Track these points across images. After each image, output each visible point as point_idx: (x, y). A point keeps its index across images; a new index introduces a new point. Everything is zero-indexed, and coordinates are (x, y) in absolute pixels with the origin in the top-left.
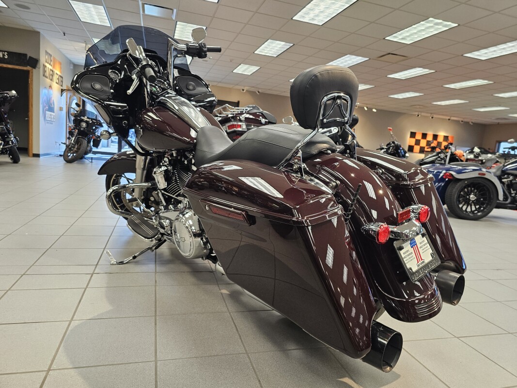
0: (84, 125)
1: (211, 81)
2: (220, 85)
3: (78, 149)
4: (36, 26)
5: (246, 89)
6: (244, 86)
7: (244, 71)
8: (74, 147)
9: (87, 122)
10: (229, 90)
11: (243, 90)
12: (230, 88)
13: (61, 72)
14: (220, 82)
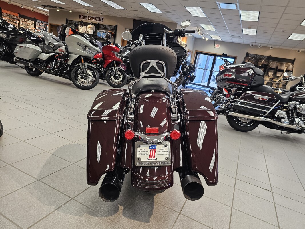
0: (185, 69)
1: (274, 45)
2: (281, 47)
3: (180, 81)
4: (176, 21)
5: (301, 50)
6: (300, 48)
7: (296, 38)
8: (178, 80)
9: (187, 68)
10: (289, 51)
11: (299, 51)
12: (290, 50)
13: (186, 43)
14: (281, 46)
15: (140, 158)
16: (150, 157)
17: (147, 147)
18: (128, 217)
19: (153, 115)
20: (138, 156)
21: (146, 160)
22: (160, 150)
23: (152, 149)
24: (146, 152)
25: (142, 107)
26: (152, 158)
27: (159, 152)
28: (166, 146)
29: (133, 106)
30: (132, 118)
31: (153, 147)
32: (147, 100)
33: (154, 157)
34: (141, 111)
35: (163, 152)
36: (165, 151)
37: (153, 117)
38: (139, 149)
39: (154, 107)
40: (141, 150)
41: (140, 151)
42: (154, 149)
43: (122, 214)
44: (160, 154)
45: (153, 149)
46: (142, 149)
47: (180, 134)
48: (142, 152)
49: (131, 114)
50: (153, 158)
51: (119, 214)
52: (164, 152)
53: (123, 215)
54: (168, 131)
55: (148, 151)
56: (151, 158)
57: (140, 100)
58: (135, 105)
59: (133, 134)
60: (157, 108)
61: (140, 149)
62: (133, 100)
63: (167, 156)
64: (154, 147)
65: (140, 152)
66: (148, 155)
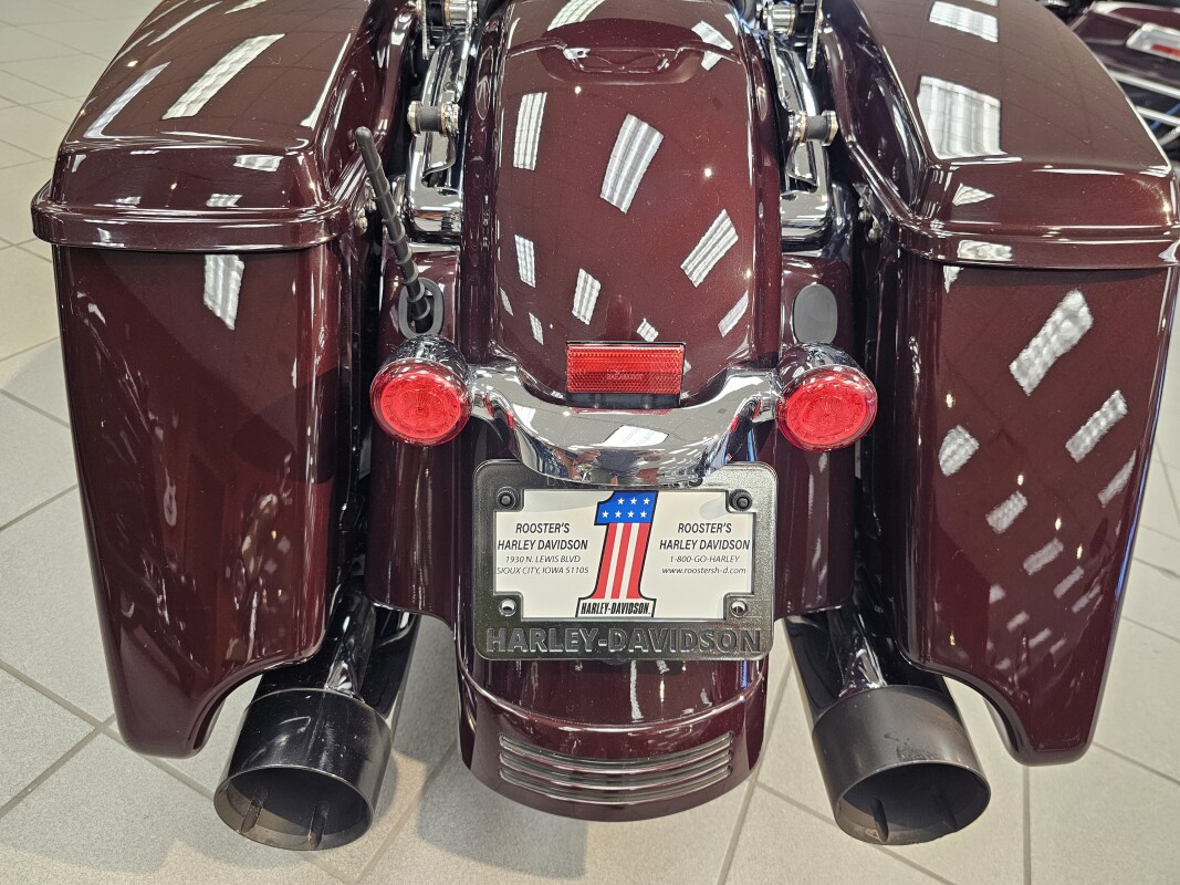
15: (516, 599)
16: (598, 591)
17: (577, 511)
18: (451, 847)
19: (621, 182)
20: (502, 584)
21: (567, 612)
22: (683, 537)
23: (620, 526)
24: (567, 552)
25: (532, 108)
26: (615, 594)
27: (677, 552)
28: (738, 501)
29: (450, 113)
30: (446, 218)
31: (625, 508)
32: (570, 54)
33: (635, 590)
34: (525, 153)
35: (709, 552)
36: (723, 545)
37: (624, 208)
38: (505, 522)
39: (631, 122)
40: (529, 536)
41: (515, 543)
42: (635, 527)
43: (413, 822)
44: (683, 565)
45: (628, 522)
46: (538, 528)
47: (873, 400)
48: (535, 553)
49: (430, 178)
50: (623, 599)
51: (398, 827)
52: (718, 552)
53: (422, 831)
54: (757, 363)
55: (584, 544)
56: (608, 599)
57: (515, 48)
58: (466, 102)
59: (450, 396)
60: (654, 125)
61: (519, 527)
62: (457, 48)
63: (743, 585)
64: (639, 507)
65: (514, 552)
66: (584, 570)
